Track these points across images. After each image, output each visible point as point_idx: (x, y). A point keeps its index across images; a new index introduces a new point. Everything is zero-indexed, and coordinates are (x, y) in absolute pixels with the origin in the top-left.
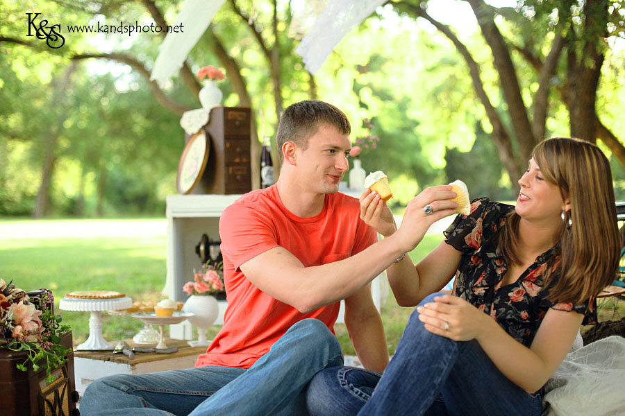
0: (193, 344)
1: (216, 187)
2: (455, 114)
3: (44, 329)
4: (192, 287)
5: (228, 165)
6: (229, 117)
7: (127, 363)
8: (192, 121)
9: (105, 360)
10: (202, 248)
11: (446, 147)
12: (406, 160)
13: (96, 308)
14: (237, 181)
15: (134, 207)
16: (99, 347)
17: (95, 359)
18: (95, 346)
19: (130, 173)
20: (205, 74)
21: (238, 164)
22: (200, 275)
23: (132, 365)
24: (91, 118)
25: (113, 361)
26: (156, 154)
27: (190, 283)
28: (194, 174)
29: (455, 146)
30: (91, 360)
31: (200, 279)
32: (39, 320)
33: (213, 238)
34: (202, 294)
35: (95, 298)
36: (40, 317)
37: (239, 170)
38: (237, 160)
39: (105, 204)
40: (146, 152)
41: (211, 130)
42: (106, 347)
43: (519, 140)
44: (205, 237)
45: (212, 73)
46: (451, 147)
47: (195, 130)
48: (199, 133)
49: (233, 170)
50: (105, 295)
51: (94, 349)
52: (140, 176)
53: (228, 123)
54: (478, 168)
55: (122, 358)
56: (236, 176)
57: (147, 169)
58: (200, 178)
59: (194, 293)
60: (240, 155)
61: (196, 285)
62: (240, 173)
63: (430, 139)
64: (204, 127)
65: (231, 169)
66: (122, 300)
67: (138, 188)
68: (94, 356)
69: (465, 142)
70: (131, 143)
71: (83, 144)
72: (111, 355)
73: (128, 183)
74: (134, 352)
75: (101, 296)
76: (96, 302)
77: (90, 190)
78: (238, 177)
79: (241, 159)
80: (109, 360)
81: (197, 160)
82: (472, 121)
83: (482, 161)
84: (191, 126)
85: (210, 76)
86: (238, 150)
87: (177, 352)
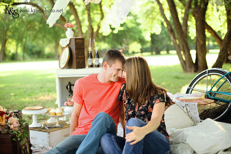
0: (68, 123)
1: (73, 66)
2: (154, 20)
3: (20, 125)
4: (67, 104)
5: (77, 59)
6: (77, 42)
7: (47, 132)
8: (64, 42)
9: (39, 131)
10: (69, 87)
11: (151, 33)
12: (137, 36)
13: (35, 113)
14: (80, 64)
15: (36, 56)
16: (36, 126)
17: (36, 130)
18: (35, 126)
19: (34, 43)
20: (67, 26)
21: (80, 58)
22: (69, 99)
23: (48, 133)
24: (19, 24)
25: (42, 131)
26: (44, 36)
27: (66, 102)
28: (65, 62)
29: (154, 32)
30: (34, 131)
31: (70, 101)
32: (18, 122)
33: (72, 83)
34: (70, 106)
35: (34, 110)
36: (19, 121)
37: (80, 60)
38: (80, 57)
39: (25, 55)
40: (40, 36)
41: (70, 46)
42: (38, 126)
43: (177, 33)
44: (70, 83)
45: (70, 25)
46: (152, 33)
47: (65, 46)
48: (66, 47)
49: (79, 60)
50: (38, 109)
51: (34, 127)
52: (38, 44)
53: (76, 44)
54: (163, 39)
55: (45, 130)
56: (80, 62)
57: (40, 42)
58: (67, 63)
59: (68, 105)
60: (81, 55)
61: (68, 103)
62: (81, 61)
63: (145, 30)
64: (68, 45)
65: (78, 60)
66: (43, 110)
67: (37, 49)
68: (35, 130)
69: (158, 31)
70: (34, 32)
71: (17, 34)
72: (41, 129)
73: (33, 47)
74: (48, 127)
75: (36, 109)
76: (35, 111)
77: (20, 51)
78: (81, 63)
79: (81, 56)
80: (40, 131)
81: (66, 57)
82: (160, 23)
83: (164, 36)
84: (63, 44)
85: (69, 27)
86: (80, 53)
87: (63, 127)
